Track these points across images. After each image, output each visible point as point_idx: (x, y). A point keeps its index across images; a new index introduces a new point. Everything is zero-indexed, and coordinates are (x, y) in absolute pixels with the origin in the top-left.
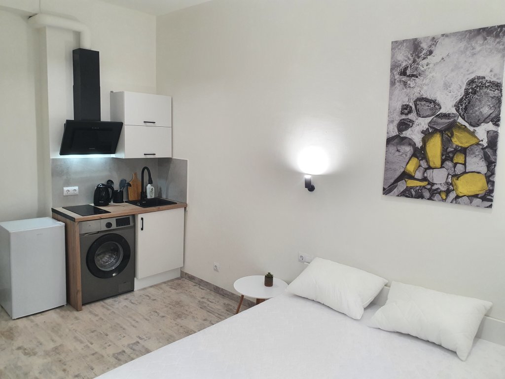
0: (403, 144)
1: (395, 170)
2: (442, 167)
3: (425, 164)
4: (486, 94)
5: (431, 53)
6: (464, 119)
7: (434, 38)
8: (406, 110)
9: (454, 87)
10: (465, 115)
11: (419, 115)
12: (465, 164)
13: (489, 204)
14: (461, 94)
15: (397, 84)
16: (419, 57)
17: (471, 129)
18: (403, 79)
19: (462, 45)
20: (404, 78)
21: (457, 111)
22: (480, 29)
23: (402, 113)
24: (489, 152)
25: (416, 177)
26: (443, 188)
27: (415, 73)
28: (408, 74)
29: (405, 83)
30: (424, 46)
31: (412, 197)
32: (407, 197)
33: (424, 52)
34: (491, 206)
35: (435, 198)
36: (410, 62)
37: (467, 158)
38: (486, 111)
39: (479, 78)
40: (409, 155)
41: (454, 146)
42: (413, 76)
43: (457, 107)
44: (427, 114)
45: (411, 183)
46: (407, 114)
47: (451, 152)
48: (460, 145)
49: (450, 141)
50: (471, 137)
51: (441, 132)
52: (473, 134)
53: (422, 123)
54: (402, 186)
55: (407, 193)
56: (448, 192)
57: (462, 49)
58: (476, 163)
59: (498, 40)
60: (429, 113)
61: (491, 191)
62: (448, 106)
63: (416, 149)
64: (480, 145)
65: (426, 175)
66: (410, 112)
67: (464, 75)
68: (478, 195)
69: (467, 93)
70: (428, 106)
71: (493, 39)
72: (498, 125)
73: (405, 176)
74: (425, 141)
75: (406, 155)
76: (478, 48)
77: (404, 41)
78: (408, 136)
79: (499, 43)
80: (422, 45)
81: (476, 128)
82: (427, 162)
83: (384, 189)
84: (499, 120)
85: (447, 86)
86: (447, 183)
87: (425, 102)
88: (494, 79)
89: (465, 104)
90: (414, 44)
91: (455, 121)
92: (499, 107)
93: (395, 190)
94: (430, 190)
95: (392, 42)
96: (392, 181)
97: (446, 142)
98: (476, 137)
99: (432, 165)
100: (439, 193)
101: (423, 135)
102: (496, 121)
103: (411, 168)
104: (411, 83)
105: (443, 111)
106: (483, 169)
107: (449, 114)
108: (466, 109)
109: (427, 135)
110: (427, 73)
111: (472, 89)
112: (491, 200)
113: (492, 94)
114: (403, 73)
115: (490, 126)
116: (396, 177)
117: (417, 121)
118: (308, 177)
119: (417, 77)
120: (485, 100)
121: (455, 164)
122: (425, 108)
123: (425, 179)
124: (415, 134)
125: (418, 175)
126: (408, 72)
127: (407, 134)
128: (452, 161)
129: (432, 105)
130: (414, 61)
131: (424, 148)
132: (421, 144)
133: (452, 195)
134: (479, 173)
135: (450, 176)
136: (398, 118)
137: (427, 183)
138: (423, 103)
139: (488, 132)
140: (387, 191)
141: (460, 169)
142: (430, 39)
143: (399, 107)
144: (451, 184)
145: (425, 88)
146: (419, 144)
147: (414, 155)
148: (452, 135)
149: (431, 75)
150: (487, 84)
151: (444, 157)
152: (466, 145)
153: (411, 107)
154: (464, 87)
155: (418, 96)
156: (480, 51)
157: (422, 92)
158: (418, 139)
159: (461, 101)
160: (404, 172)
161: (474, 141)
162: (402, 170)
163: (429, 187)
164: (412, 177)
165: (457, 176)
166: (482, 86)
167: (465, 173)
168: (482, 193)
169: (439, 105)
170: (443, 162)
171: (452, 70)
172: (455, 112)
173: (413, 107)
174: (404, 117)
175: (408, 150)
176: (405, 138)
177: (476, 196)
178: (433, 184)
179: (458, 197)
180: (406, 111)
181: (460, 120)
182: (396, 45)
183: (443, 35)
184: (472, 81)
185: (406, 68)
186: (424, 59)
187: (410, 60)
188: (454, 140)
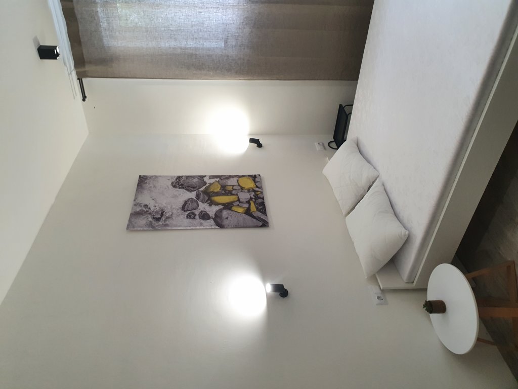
0: (221, 216)
1: (244, 219)
2: (237, 195)
3: (236, 203)
5: (146, 206)
6: (200, 188)
7: (135, 205)
8: (191, 216)
9: (176, 193)
11: (196, 208)
12: (233, 186)
14: (182, 190)
15: (167, 222)
16: (147, 211)
17: (208, 185)
19: (146, 191)
20: (163, 219)
21: (194, 191)
22: (138, 185)
23: (194, 218)
26: (253, 193)
29: (168, 218)
31: (265, 208)
33: (144, 209)
34: (259, 175)
35: (262, 196)
37: (229, 185)
38: (195, 180)
39: (172, 184)
41: (221, 190)
42: (162, 214)
43: (191, 191)
44: (195, 204)
45: (253, 208)
46: (195, 215)
47: (225, 192)
48: (219, 188)
50: (213, 185)
51: (210, 197)
53: (203, 206)
54: (257, 214)
57: (149, 192)
58: (232, 182)
61: (249, 176)
63: (225, 209)
64: (219, 181)
65: (245, 202)
66: (193, 213)
67: (169, 190)
68: (253, 180)
72: (206, 176)
73: (248, 212)
74: (217, 204)
75: (230, 213)
76: (151, 185)
77: (129, 221)
78: (213, 213)
80: (138, 211)
83: (264, 226)
84: (202, 176)
85: (175, 197)
87: (186, 206)
88: (175, 179)
89: (190, 188)
90: (134, 215)
92: (194, 176)
93: (262, 218)
96: (255, 220)
97: (217, 194)
99: (237, 199)
100: (257, 195)
101: (213, 205)
103: (240, 210)
104: (168, 214)
105: (194, 197)
107: (197, 194)
108: (193, 188)
111: (179, 186)
112: (255, 175)
113: (184, 179)
114: (158, 219)
117: (201, 209)
119: (164, 211)
120: (188, 181)
122: (191, 206)
123: (248, 202)
124: (212, 210)
125: (246, 206)
126: (158, 216)
128: (232, 191)
129: (189, 202)
131: (223, 204)
133: (257, 189)
134: (238, 180)
136: (198, 220)
139: (210, 179)
141: (236, 187)
143: (189, 220)
144: (249, 190)
145: (174, 207)
147: (230, 209)
148: (212, 192)
149: (164, 204)
153: (189, 213)
154: (177, 189)
155: (180, 210)
157: (177, 208)
158: (217, 208)
159: (188, 190)
161: (216, 184)
162: (244, 215)
163: (254, 200)
165: (242, 188)
166: (178, 182)
167: (239, 185)
168: (251, 178)
169: (189, 199)
170: (233, 195)
171: (164, 195)
174: (197, 217)
175: (225, 213)
176: (216, 215)
183: (134, 201)
184: (174, 186)
185: (154, 218)
186: (150, 208)
187: (147, 216)
188: (216, 191)
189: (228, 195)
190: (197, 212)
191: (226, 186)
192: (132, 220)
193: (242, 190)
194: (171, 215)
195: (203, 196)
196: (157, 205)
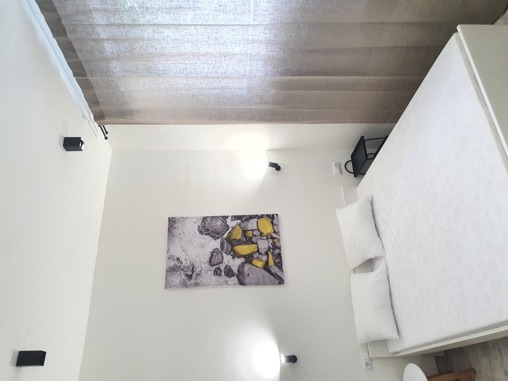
0: (243, 271)
1: (263, 276)
2: (257, 243)
8: (217, 272)
10: (222, 233)
11: (221, 262)
12: (253, 230)
13: (275, 216)
21: (219, 238)
23: (220, 275)
24: (243, 219)
25: (266, 260)
26: (271, 241)
31: (281, 261)
32: (282, 265)
35: (279, 245)
37: (249, 229)
38: (219, 223)
39: (199, 229)
40: (251, 266)
41: (242, 237)
42: (193, 269)
45: (271, 263)
46: (221, 271)
47: (246, 239)
48: (241, 234)
50: (235, 230)
51: (233, 246)
52: (233, 228)
54: (275, 269)
55: (279, 265)
58: (252, 225)
60: (220, 256)
61: (268, 215)
63: (246, 262)
64: (240, 223)
65: (264, 253)
66: (219, 269)
68: (271, 222)
69: (208, 234)
70: (215, 257)
72: (228, 216)
73: (266, 267)
74: (240, 256)
82: (254, 253)
83: (280, 283)
87: (213, 259)
89: (215, 234)
91: (226, 239)
92: (217, 217)
93: (279, 274)
94: (273, 250)
97: (240, 242)
98: (235, 226)
99: (256, 250)
100: (275, 243)
102: (225, 218)
103: (260, 264)
106: (255, 220)
111: (205, 231)
113: (209, 221)
114: (190, 277)
116: (268, 274)
121: (253, 235)
123: (267, 253)
128: (252, 238)
129: (215, 254)
131: (245, 256)
132: (242, 258)
133: (274, 235)
134: (257, 222)
135: (262, 238)
137: (269, 252)
139: (232, 220)
141: (256, 233)
144: (267, 237)
147: (251, 263)
150: (203, 224)
152: (241, 231)
153: (216, 268)
159: (213, 237)
160: (264, 269)
161: (238, 227)
165: (261, 234)
167: (258, 229)
168: (269, 220)
169: (215, 250)
170: (253, 243)
175: (247, 267)
176: (238, 270)
178: (269, 248)
179: (275, 232)
181: (225, 236)
184: (201, 232)
186: (182, 263)
187: (181, 273)
188: (238, 238)
189: (248, 244)
190: (222, 267)
191: (246, 231)
192: (169, 278)
193: (262, 236)
194: (201, 271)
195: (227, 246)
196: (187, 258)
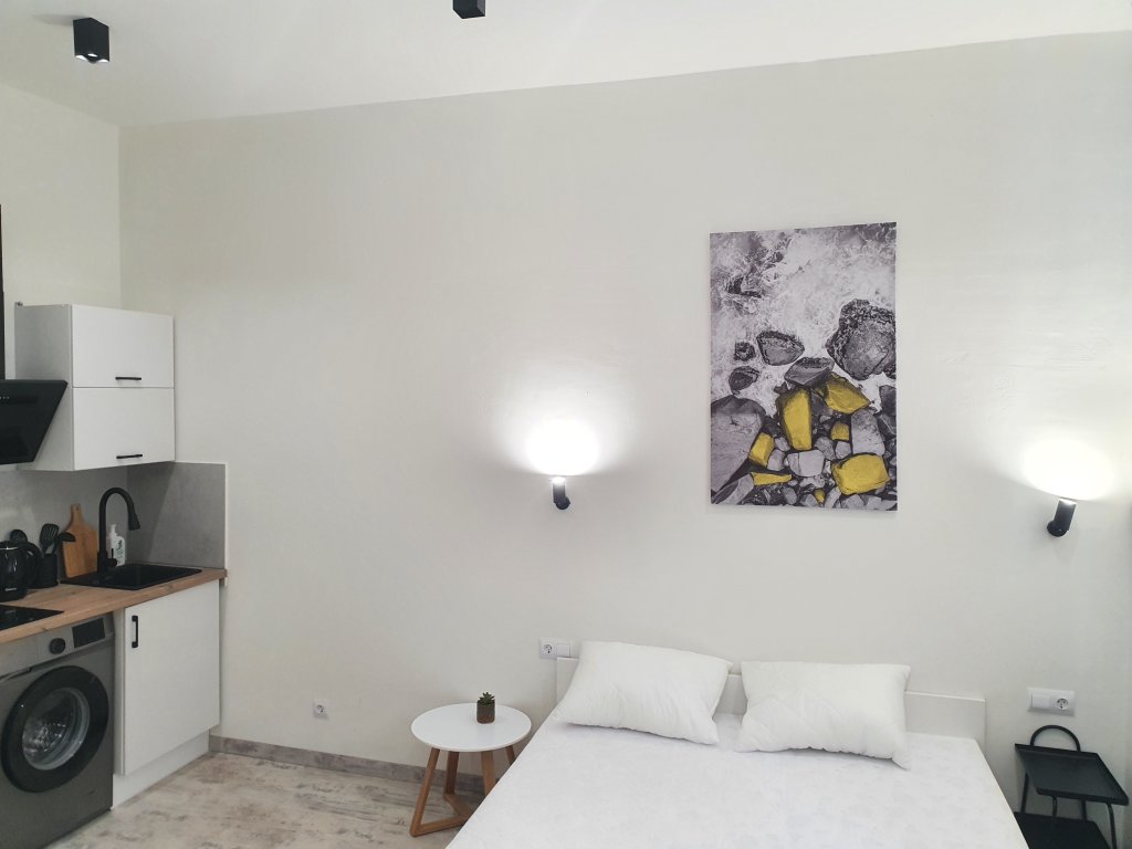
0: (743, 412)
1: (731, 458)
2: (813, 448)
3: (785, 444)
4: (873, 328)
5: (780, 257)
6: (842, 367)
7: (783, 234)
8: (743, 351)
9: (823, 315)
10: (844, 361)
11: (766, 361)
12: (850, 442)
13: (891, 503)
14: (833, 327)
15: (725, 307)
16: (760, 263)
17: (855, 383)
18: (735, 299)
19: (830, 248)
20: (737, 298)
21: (831, 354)
22: (855, 226)
23: (736, 358)
24: (885, 419)
25: (770, 467)
26: (819, 484)
27: (754, 290)
28: (743, 291)
29: (739, 307)
30: (768, 244)
31: (766, 503)
32: (756, 503)
33: (768, 255)
34: (895, 508)
35: (806, 502)
36: (745, 270)
37: (853, 431)
38: (875, 354)
39: (859, 302)
40: (754, 431)
41: (831, 413)
42: (752, 294)
43: (830, 347)
44: (782, 359)
45: (762, 479)
46: (745, 360)
47: (826, 422)
48: (840, 410)
49: (823, 404)
50: (855, 396)
51: (808, 389)
52: (858, 391)
53: (775, 375)
54: (746, 485)
55: (756, 498)
56: (827, 489)
57: (830, 255)
58: (867, 439)
59: (883, 246)
60: (784, 357)
61: (893, 483)
62: (815, 347)
63: (765, 420)
64: (871, 408)
65: (787, 463)
66: (751, 355)
67: (837, 297)
68: (874, 490)
69: (843, 326)
70: (782, 346)
71: (875, 243)
72: (894, 377)
73: (750, 466)
74: (780, 405)
75: (750, 431)
76: (854, 256)
77: (732, 234)
78: (750, 396)
79: (884, 250)
80: (764, 244)
81: (862, 383)
82: (788, 440)
83: (713, 493)
84: (894, 370)
85: (810, 314)
86: (824, 475)
87: (776, 339)
88: (882, 306)
89: (842, 343)
90: (750, 240)
91: (828, 371)
92: (894, 349)
93: (734, 493)
94: (796, 488)
95: (711, 235)
96: (727, 477)
97: (817, 406)
98: (864, 397)
99: (796, 445)
100: (813, 493)
101: (777, 395)
102: (891, 371)
103: (760, 452)
104: (749, 305)
105: (808, 353)
106: (880, 448)
107: (818, 359)
108: (844, 351)
109: (784, 395)
110: (776, 290)
111: (851, 319)
112: (895, 498)
113: (880, 328)
114: (735, 288)
115: (883, 379)
116: (734, 469)
117: (764, 371)
118: (558, 482)
119: (759, 297)
120: (871, 337)
121: (836, 442)
122: (776, 349)
123: (786, 470)
124: (763, 393)
125: (774, 464)
126: (744, 288)
127: (748, 393)
128: (829, 437)
129: (789, 344)
130: (753, 270)
131: (780, 416)
132: (775, 410)
133: (835, 495)
134: (873, 454)
135: (828, 463)
136: (729, 366)
137: (790, 477)
138: (773, 340)
139: (881, 388)
140: (718, 496)
141: (842, 449)
142: (777, 234)
143: (730, 348)
144: (831, 476)
145: (774, 315)
146: (771, 411)
147: (763, 430)
148: (826, 393)
149: (783, 294)
150: (873, 313)
151: (815, 431)
152: (849, 410)
153: (752, 347)
154: (838, 316)
155: (764, 328)
156: (858, 260)
157: (770, 322)
158: (768, 403)
159: (835, 337)
160: (748, 460)
161: (860, 403)
162: (744, 457)
163: (794, 483)
164: (762, 469)
165: (839, 462)
166: (866, 315)
167: (852, 455)
168: (880, 487)
169: (800, 344)
170: (814, 439)
171: (817, 288)
172: (827, 356)
173: (757, 347)
174: (740, 364)
175: (753, 421)
176: (745, 401)
177: (872, 493)
178: (800, 479)
179: (843, 497)
180: (744, 355)
181: (837, 369)
182: (718, 240)
183: (798, 231)
184: (849, 308)
185: (739, 281)
188: (830, 402)
190: (755, 363)
191: (849, 424)
192: (734, 240)
194: (747, 313)
195: (810, 375)
196: (781, 279)
